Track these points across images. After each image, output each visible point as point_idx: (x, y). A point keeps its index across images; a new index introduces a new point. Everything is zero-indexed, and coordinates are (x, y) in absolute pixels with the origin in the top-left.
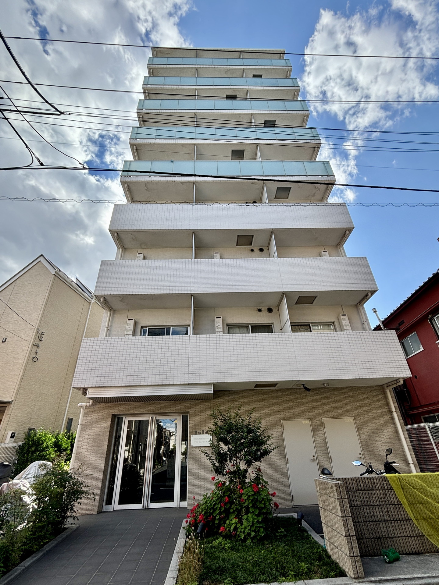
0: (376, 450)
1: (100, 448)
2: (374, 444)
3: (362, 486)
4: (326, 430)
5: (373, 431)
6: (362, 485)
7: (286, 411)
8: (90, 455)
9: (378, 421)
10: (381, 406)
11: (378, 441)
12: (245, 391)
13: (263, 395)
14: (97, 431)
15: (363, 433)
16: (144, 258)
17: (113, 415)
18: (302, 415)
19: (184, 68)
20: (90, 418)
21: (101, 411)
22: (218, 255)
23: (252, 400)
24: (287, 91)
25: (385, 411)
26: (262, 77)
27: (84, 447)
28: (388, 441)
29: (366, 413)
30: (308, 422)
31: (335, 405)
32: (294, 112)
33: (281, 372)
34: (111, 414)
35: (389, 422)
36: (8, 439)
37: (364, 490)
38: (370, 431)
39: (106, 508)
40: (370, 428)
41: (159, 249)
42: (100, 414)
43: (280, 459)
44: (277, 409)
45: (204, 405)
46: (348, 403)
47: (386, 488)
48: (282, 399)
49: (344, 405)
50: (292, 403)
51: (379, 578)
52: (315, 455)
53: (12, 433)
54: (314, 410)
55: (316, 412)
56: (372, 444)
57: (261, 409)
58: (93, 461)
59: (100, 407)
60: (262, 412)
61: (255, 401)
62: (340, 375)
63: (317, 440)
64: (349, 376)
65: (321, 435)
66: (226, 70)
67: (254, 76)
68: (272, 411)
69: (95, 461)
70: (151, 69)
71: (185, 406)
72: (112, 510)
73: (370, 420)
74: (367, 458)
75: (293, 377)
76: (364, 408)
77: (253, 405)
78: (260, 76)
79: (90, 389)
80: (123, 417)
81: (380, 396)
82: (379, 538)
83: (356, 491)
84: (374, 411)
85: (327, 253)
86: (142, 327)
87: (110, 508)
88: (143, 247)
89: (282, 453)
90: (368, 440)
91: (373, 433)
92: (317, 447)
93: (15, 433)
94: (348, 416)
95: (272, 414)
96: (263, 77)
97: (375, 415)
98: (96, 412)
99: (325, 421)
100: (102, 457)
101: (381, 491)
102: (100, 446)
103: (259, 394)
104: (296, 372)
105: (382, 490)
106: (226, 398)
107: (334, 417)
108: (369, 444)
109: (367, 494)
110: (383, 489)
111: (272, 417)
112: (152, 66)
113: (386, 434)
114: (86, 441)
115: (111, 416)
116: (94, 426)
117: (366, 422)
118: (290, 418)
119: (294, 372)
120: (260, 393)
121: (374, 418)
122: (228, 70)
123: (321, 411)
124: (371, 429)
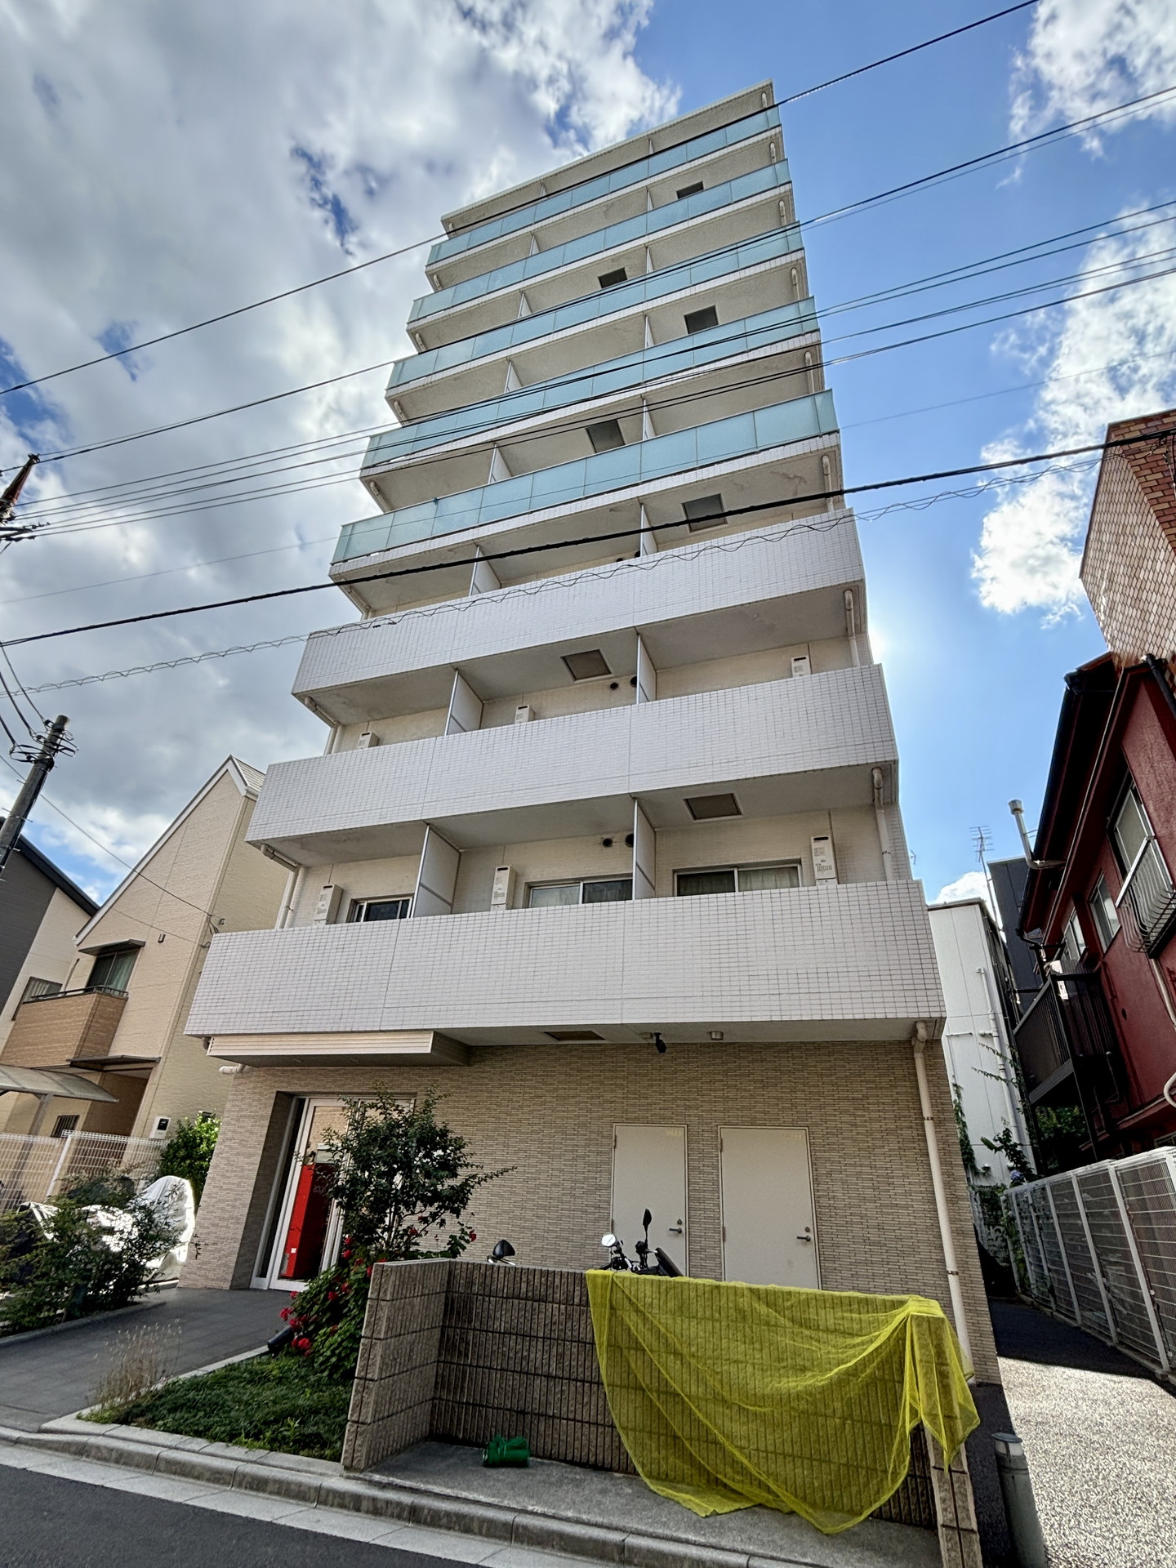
0: (857, 1223)
1: (249, 1160)
2: (855, 1206)
3: (524, 1289)
4: (725, 1156)
5: (858, 1169)
6: (524, 1286)
7: (631, 1102)
8: (232, 1171)
9: (880, 1143)
10: (896, 1101)
11: (870, 1201)
12: (541, 1049)
13: (581, 1058)
14: (248, 1124)
15: (829, 1174)
16: (376, 742)
17: (278, 1092)
18: (668, 1113)
19: (506, 244)
20: (240, 1097)
21: (260, 1085)
22: (525, 712)
23: (554, 1071)
24: (755, 208)
25: (905, 1116)
26: (702, 188)
27: (224, 1155)
28: (901, 1201)
29: (846, 1118)
30: (679, 1133)
31: (760, 1091)
32: (762, 268)
33: (582, 1003)
34: (275, 1090)
35: (915, 1148)
36: (154, 1132)
37: (526, 1299)
38: (851, 1170)
39: (256, 1282)
40: (852, 1161)
41: (409, 718)
42: (258, 1090)
43: (596, 1221)
44: (608, 1096)
45: (450, 1079)
46: (801, 1087)
47: (577, 1300)
48: (623, 1071)
49: (785, 1093)
50: (648, 1080)
51: (391, 1479)
52: (683, 1221)
53: (162, 1120)
54: (702, 1102)
55: (706, 1107)
56: (850, 1206)
57: (571, 1092)
58: (234, 1184)
59: (259, 1076)
60: (572, 1101)
61: (559, 1074)
62: (729, 1009)
63: (695, 1183)
64: (753, 1014)
65: (709, 1169)
66: (605, 209)
67: (682, 194)
68: (596, 1101)
69: (238, 1184)
70: (433, 274)
71: (410, 1080)
72: (265, 1288)
73: (855, 1140)
74: (827, 1243)
75: (606, 1017)
76: (843, 1105)
77: (553, 1084)
78: (698, 188)
79: (216, 1039)
80: (305, 1100)
81: (899, 1072)
82: (523, 1413)
83: (507, 1298)
84: (874, 1115)
85: (805, 664)
86: (355, 902)
87: (264, 1284)
88: (376, 717)
89: (603, 1205)
90: (839, 1194)
91: (858, 1175)
92: (693, 1200)
93: (167, 1121)
94: (794, 1124)
95: (595, 1109)
96: (705, 188)
97: (876, 1126)
98: (251, 1085)
99: (726, 1133)
100: (250, 1178)
101: (563, 1307)
102: (250, 1156)
103: (571, 1056)
104: (615, 1002)
105: (566, 1304)
106: (497, 1065)
107: (753, 1123)
108: (840, 1204)
109: (529, 1307)
110: (568, 1301)
111: (594, 1115)
112: (434, 266)
113: (897, 1182)
114: (228, 1143)
115: (274, 1095)
116: (244, 1113)
117: (843, 1144)
118: (636, 1120)
119: (611, 1002)
120: (574, 1053)
121: (869, 1133)
122: (609, 206)
123: (720, 1107)
124: (855, 1165)
